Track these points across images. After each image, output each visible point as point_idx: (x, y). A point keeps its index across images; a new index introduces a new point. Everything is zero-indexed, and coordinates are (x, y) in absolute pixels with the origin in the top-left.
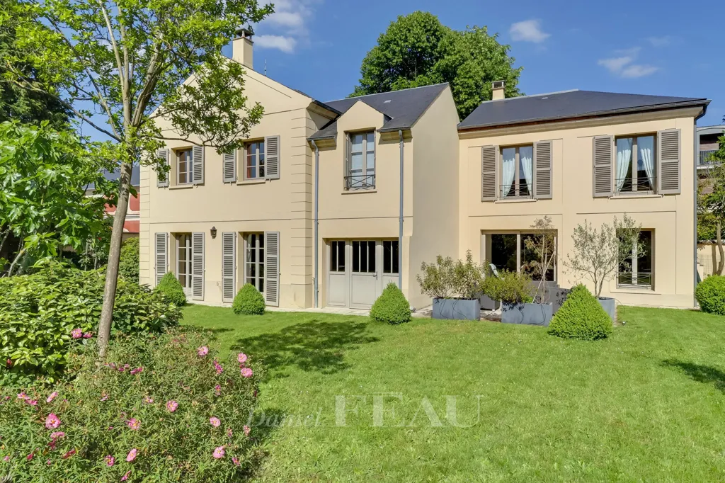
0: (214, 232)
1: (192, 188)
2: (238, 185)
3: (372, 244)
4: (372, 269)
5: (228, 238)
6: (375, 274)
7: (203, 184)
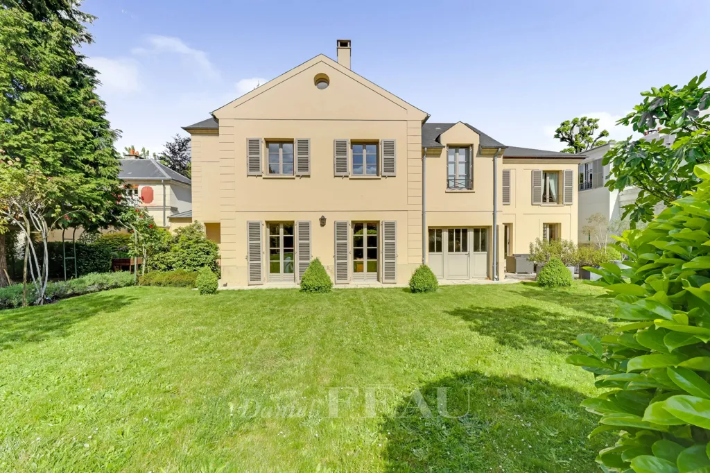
0: (323, 221)
1: (294, 178)
2: (350, 179)
3: (465, 231)
4: (465, 249)
5: (341, 227)
6: (467, 253)
7: (309, 176)
